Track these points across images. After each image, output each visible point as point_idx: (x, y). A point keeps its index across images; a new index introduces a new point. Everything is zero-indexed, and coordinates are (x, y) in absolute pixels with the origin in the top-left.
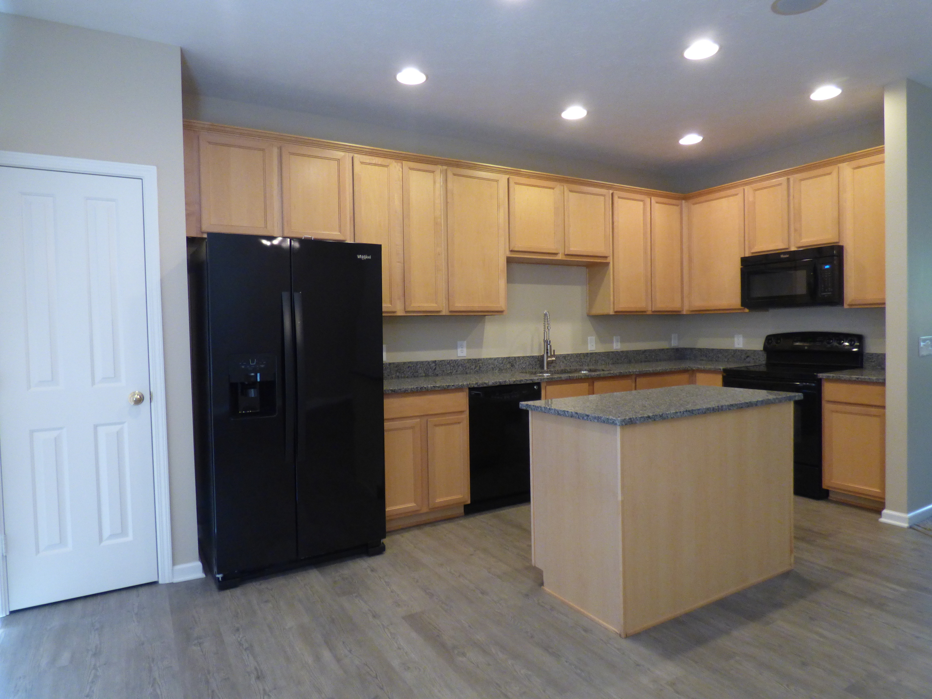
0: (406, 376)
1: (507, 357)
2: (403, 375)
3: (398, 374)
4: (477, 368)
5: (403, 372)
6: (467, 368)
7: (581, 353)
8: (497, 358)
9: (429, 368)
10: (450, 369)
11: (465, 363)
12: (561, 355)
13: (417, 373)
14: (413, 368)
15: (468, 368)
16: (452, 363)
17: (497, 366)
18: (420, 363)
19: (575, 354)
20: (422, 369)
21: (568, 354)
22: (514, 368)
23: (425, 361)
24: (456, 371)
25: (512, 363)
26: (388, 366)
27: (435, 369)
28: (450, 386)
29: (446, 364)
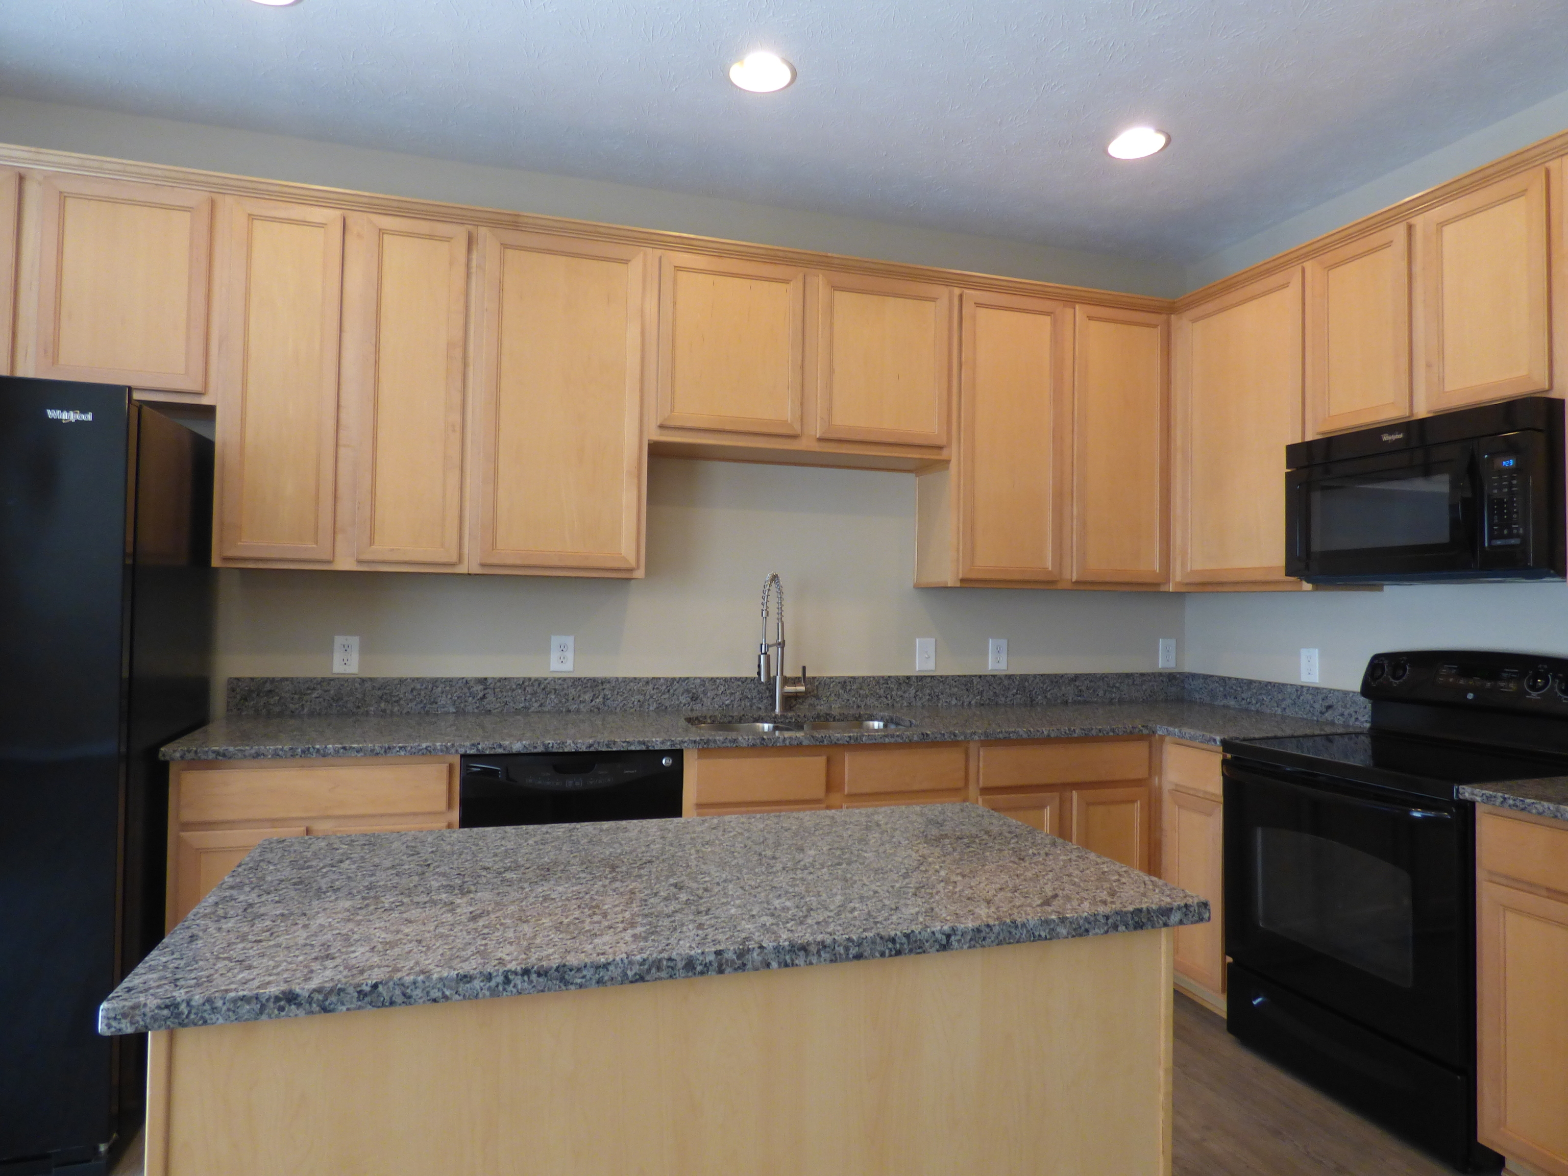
0: (404, 712)
1: (680, 678)
2: (396, 709)
3: (383, 705)
4: (597, 700)
5: (397, 702)
6: (570, 698)
7: (889, 677)
8: (653, 678)
9: (468, 694)
10: (523, 699)
11: (565, 686)
12: (831, 678)
13: (434, 706)
14: (423, 693)
15: (573, 699)
16: (528, 686)
17: (651, 697)
18: (442, 683)
19: (874, 677)
20: (449, 696)
21: (852, 677)
22: (700, 705)
23: (456, 678)
24: (541, 705)
25: (694, 691)
26: (357, 685)
27: (484, 697)
28: (394, 747)
29: (514, 687)
